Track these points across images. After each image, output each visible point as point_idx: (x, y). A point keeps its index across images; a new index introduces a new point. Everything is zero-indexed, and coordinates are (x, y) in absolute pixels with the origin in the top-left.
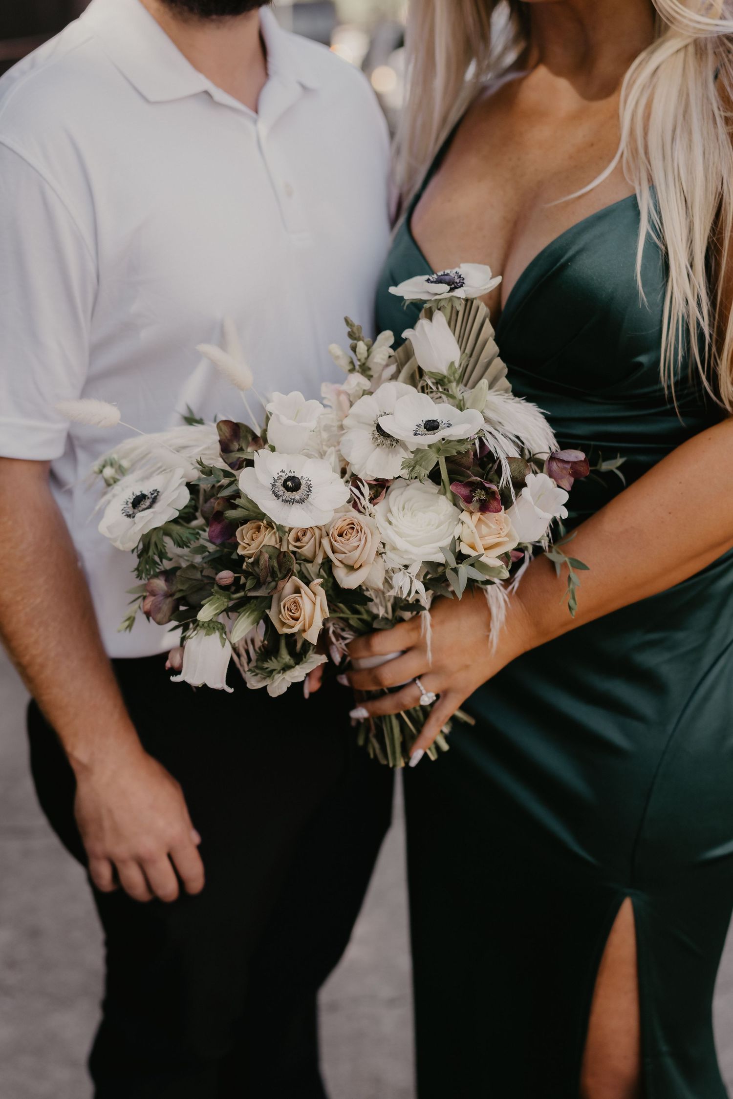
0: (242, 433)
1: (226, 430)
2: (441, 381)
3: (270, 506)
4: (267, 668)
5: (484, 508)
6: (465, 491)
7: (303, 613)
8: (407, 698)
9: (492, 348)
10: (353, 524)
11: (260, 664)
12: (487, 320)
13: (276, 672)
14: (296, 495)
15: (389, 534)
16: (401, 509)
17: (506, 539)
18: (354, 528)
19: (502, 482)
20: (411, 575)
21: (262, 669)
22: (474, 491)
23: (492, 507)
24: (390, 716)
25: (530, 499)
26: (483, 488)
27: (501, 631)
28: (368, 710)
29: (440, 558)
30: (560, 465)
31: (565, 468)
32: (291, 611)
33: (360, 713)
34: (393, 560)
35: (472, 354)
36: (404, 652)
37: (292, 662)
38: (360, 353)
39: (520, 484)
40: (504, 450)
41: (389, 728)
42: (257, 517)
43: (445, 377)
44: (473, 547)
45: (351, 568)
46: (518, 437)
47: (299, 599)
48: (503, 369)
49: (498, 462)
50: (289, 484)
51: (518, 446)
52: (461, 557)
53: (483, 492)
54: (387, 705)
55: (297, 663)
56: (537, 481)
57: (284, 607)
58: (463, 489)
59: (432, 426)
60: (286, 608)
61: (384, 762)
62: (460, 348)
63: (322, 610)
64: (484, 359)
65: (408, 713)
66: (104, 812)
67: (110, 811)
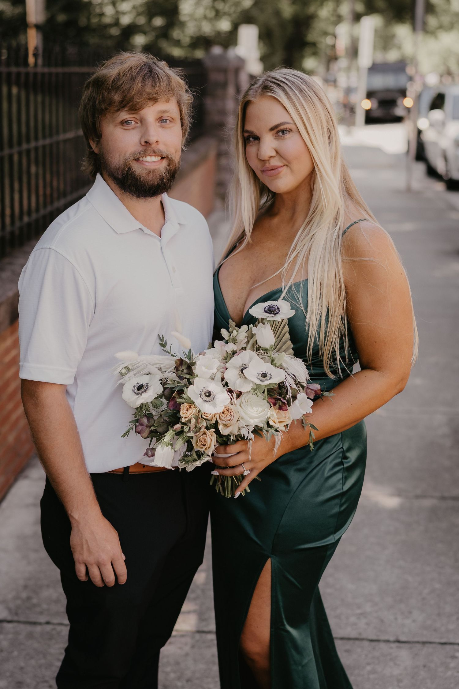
0: (183, 363)
1: (178, 362)
2: (266, 350)
3: (198, 402)
4: (186, 460)
5: (280, 408)
6: (273, 401)
7: (207, 444)
8: (238, 471)
9: (288, 336)
10: (229, 409)
11: (184, 458)
12: (287, 325)
13: (190, 462)
14: (208, 399)
15: (242, 414)
16: (246, 401)
17: (288, 420)
18: (229, 411)
19: (288, 397)
20: (249, 430)
21: (184, 460)
22: (277, 401)
23: (284, 408)
24: (228, 477)
25: (298, 405)
26: (280, 400)
27: (279, 448)
28: (219, 473)
29: (261, 425)
30: (310, 390)
31: (312, 392)
32: (202, 442)
33: (216, 473)
34: (242, 423)
35: (279, 338)
36: (238, 453)
37: (197, 458)
38: (234, 335)
39: (294, 398)
40: (290, 383)
41: (227, 483)
42: (191, 403)
43: (268, 349)
44: (275, 422)
45: (226, 426)
46: (294, 375)
47: (206, 437)
48: (291, 345)
49: (286, 388)
50: (207, 394)
51: (294, 379)
52: (269, 426)
53: (281, 402)
54: (228, 472)
55: (199, 459)
56: (302, 396)
57: (199, 440)
58: (273, 400)
59: (264, 375)
60: (200, 441)
61: (223, 495)
62: (273, 332)
63: (214, 442)
64: (283, 340)
65: (236, 477)
66: (84, 541)
67: (86, 541)
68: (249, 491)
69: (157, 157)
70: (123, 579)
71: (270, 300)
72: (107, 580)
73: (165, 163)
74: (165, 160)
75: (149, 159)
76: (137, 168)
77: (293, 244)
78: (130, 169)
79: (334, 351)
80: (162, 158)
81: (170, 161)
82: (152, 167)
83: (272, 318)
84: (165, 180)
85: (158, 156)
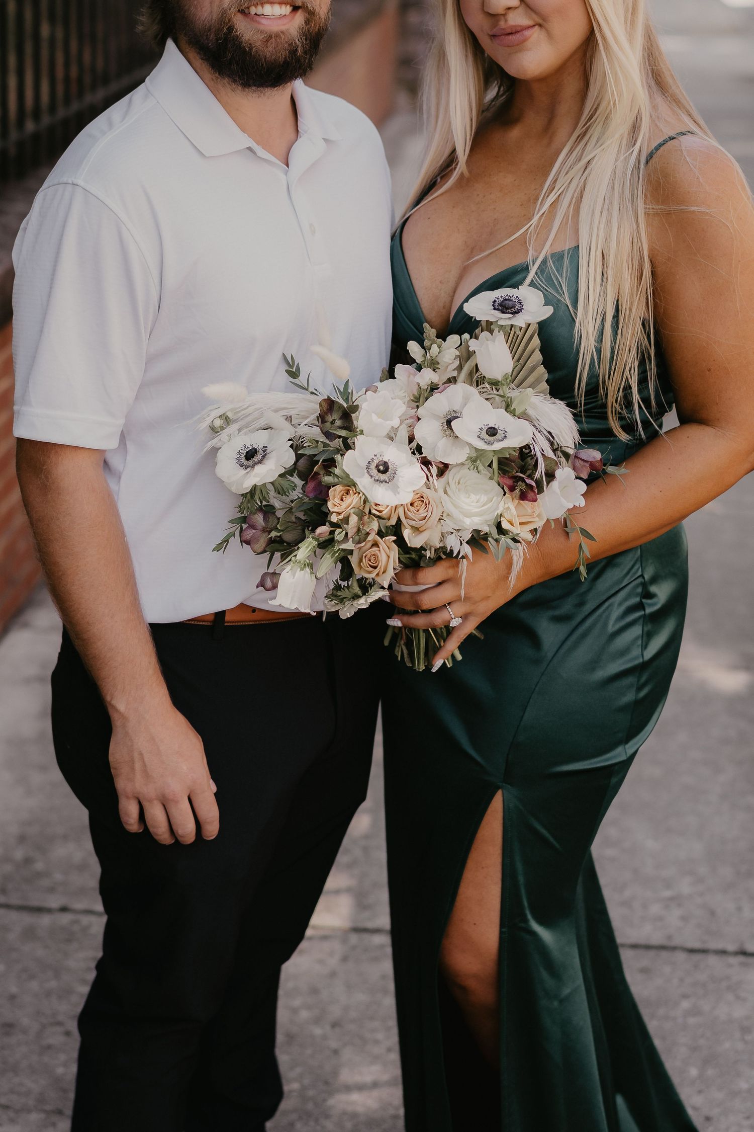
0: (335, 408)
1: (325, 406)
2: (495, 384)
3: (364, 482)
4: (340, 596)
5: (523, 497)
6: (510, 482)
7: (380, 564)
8: (438, 619)
9: (538, 356)
10: (422, 497)
11: (335, 592)
13: (347, 599)
14: (383, 477)
15: (449, 507)
16: (457, 483)
17: (537, 519)
18: (423, 501)
19: (537, 475)
20: (461, 539)
21: (336, 596)
22: (517, 482)
23: (529, 496)
24: (419, 630)
25: (558, 491)
26: (523, 480)
27: (519, 574)
28: (402, 622)
29: (485, 529)
31: (585, 466)
32: (370, 560)
33: (395, 622)
34: (449, 525)
35: (520, 360)
36: (440, 584)
37: (360, 593)
38: (432, 353)
39: (550, 476)
40: (542, 447)
41: (417, 639)
42: (350, 485)
43: (499, 382)
44: (511, 523)
45: (416, 530)
46: (550, 433)
47: (377, 552)
49: (535, 458)
50: (381, 468)
51: (549, 440)
52: (501, 530)
53: (524, 484)
54: (419, 621)
55: (364, 594)
56: (564, 473)
57: (365, 557)
58: (508, 480)
59: (492, 432)
60: (367, 559)
62: (509, 348)
63: (394, 561)
64: (529, 364)
65: (434, 630)
66: (136, 755)
67: (141, 754)
68: (459, 657)
69: (283, 6)
70: (212, 829)
71: (504, 286)
72: (180, 831)
73: (300, 18)
74: (300, 11)
75: (268, 10)
76: (244, 30)
77: (549, 178)
78: (231, 29)
79: (628, 388)
80: (295, 9)
81: (311, 14)
82: (274, 27)
83: (507, 320)
84: (300, 51)
85: (286, 4)
